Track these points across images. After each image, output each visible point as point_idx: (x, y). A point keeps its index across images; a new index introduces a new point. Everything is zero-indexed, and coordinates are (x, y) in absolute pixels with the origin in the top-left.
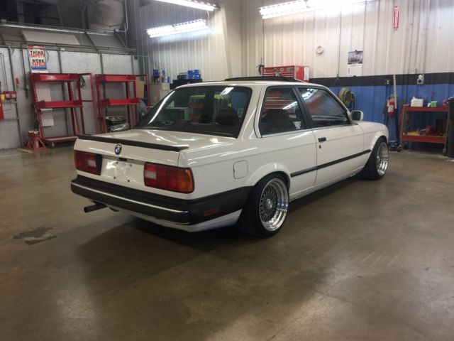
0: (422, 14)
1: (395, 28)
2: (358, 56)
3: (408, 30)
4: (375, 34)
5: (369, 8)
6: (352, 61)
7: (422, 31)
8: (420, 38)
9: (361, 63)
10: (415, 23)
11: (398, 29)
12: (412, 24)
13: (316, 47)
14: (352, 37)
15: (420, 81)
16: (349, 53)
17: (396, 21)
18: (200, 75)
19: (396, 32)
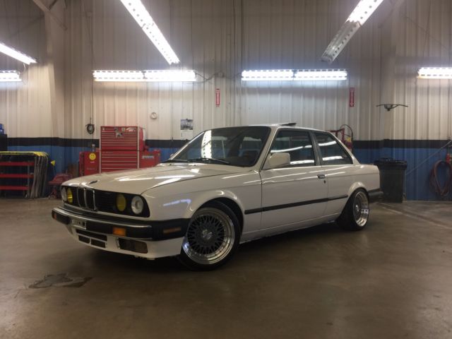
0: (236, 96)
1: (218, 105)
2: (189, 123)
3: (227, 108)
4: (202, 108)
5: (196, 87)
6: (184, 127)
7: (237, 109)
8: (236, 114)
9: (192, 129)
10: (232, 103)
11: (220, 106)
12: (230, 103)
13: (150, 113)
14: (183, 108)
16: (182, 120)
17: (218, 100)
18: (3, 130)
19: (218, 108)
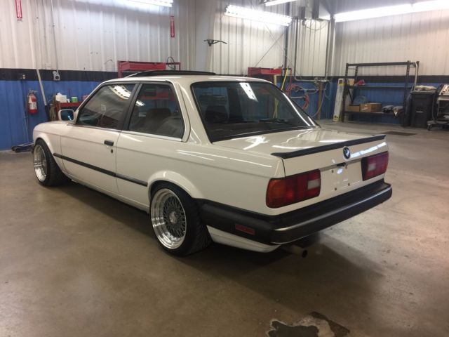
0: (46, 8)
1: (20, 18)
7: (48, 27)
10: (41, 17)
11: (23, 19)
12: (37, 18)
15: (57, 77)
17: (19, 11)
19: (21, 22)
